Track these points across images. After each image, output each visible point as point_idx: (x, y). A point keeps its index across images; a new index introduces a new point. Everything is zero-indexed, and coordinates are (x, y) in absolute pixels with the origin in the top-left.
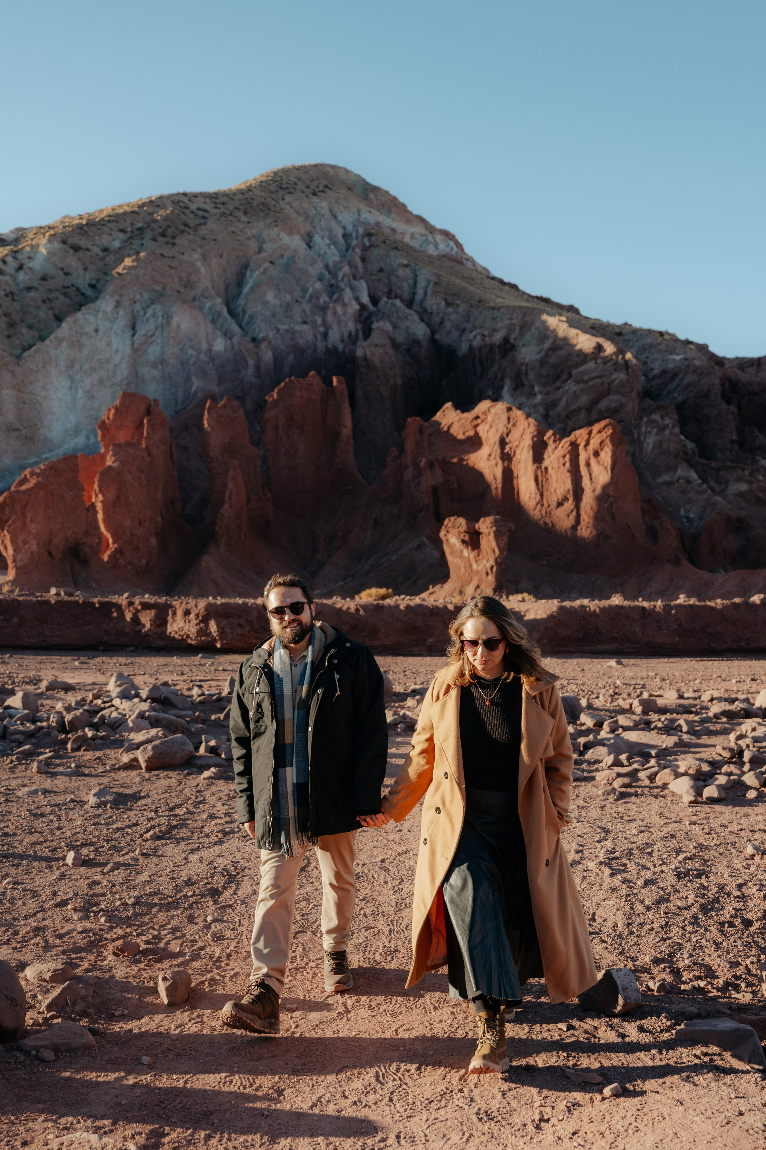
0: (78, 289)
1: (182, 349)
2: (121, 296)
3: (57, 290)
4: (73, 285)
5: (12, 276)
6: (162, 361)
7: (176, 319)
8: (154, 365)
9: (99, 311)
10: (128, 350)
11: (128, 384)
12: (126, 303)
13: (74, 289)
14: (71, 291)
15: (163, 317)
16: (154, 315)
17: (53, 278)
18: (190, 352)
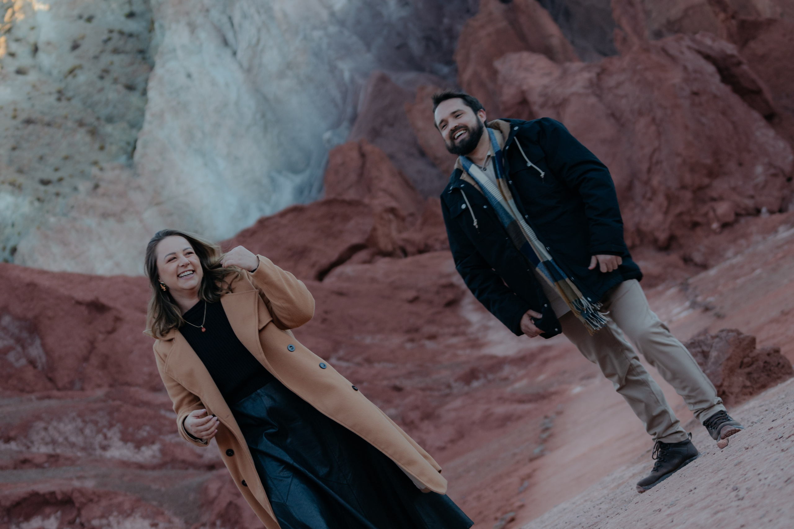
0: (121, 33)
1: (305, 38)
2: (187, 13)
3: (102, 52)
4: (111, 31)
5: (34, 67)
6: (289, 66)
7: (276, 7)
8: (281, 75)
9: (174, 50)
10: (240, 76)
11: (263, 116)
12: (200, 20)
13: (115, 36)
14: (117, 41)
15: (259, 13)
16: (245, 16)
17: (83, 38)
18: (317, 34)
